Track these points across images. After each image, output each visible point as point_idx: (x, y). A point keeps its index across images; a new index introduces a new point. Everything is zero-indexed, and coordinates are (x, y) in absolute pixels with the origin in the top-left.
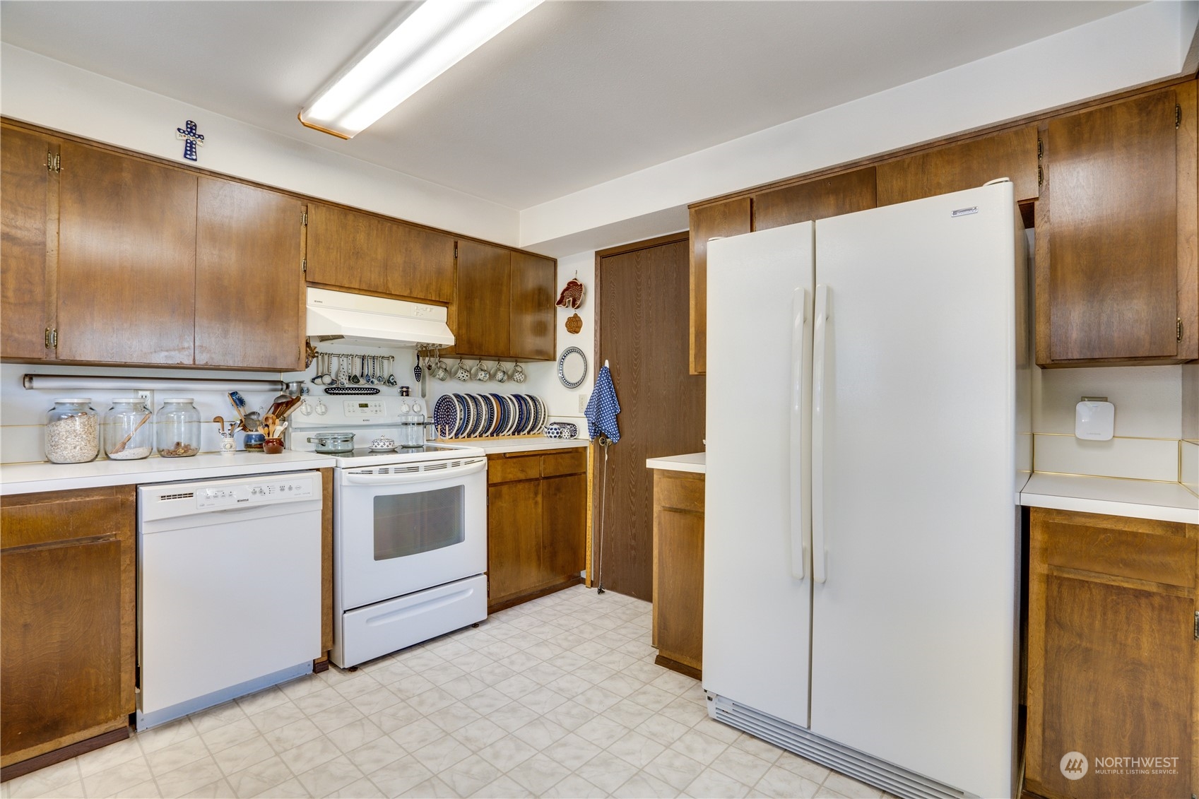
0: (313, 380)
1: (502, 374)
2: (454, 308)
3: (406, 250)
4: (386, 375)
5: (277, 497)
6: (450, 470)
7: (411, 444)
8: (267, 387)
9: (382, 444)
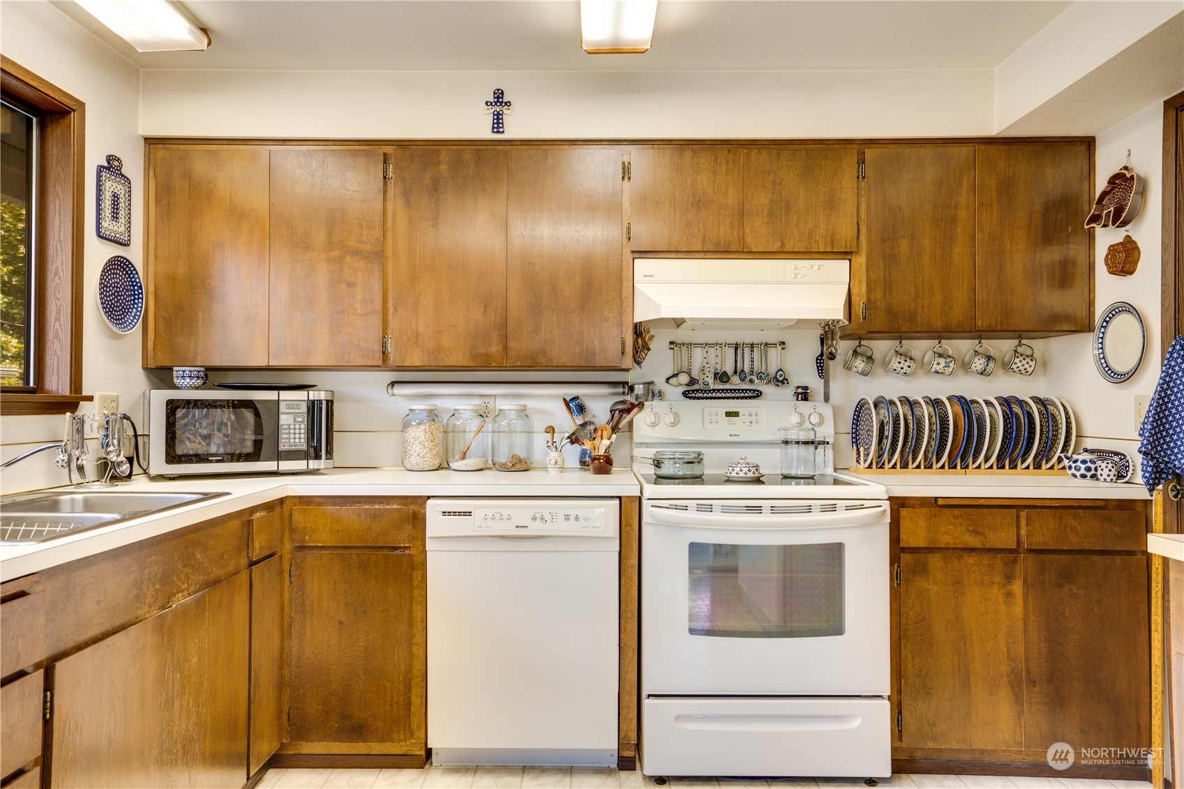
0: (668, 380)
1: (983, 361)
2: (860, 260)
3: (774, 183)
4: (772, 370)
5: (561, 527)
6: (816, 517)
7: (793, 473)
8: (605, 390)
9: (737, 469)
